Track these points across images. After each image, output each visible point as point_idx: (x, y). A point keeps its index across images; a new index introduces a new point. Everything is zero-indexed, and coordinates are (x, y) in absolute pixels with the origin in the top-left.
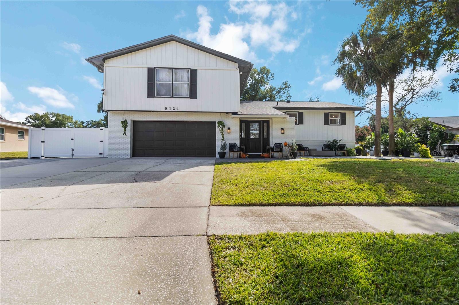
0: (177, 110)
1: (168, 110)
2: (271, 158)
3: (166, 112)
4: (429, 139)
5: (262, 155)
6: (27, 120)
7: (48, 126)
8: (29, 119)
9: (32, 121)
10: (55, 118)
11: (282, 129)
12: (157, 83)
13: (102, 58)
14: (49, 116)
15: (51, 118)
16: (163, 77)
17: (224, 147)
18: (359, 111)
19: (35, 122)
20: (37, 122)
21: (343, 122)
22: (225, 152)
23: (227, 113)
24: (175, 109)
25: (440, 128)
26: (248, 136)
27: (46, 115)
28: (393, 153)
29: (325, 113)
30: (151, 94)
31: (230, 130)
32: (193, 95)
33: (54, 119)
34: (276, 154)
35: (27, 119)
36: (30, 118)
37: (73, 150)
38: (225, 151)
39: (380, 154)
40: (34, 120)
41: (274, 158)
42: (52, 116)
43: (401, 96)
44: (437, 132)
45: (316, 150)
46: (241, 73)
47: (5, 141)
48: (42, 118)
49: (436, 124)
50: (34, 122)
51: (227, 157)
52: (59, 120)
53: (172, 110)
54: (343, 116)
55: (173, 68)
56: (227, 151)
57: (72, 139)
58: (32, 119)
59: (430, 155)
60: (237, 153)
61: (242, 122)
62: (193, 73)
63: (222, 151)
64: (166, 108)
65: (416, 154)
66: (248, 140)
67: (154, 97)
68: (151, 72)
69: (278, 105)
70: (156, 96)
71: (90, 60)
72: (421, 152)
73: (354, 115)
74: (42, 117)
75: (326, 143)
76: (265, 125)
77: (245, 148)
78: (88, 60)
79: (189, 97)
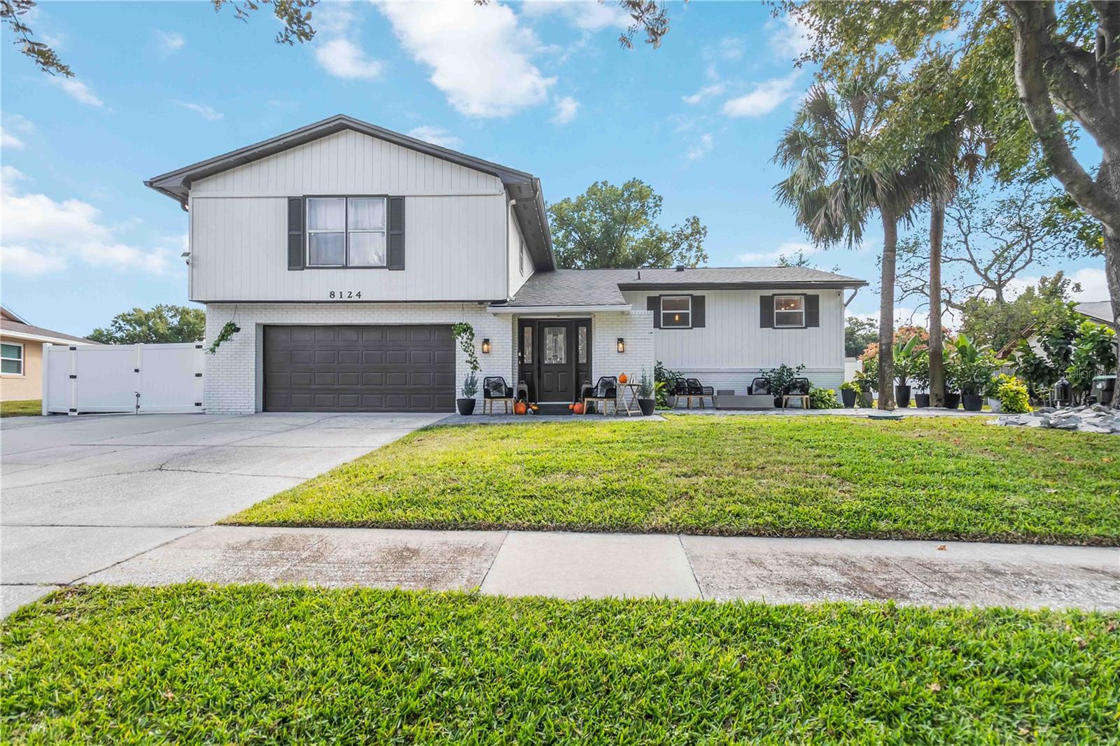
0: (357, 299)
1: (337, 298)
2: (587, 413)
3: (332, 303)
4: (1073, 361)
5: (571, 407)
6: (117, 325)
7: (162, 339)
8: (121, 322)
9: (128, 327)
10: (178, 319)
11: (621, 340)
12: (310, 234)
13: (182, 178)
14: (165, 314)
15: (170, 320)
16: (325, 220)
17: (470, 386)
18: (853, 291)
19: (135, 329)
20: (137, 327)
21: (813, 319)
22: (474, 400)
23: (481, 302)
24: (354, 295)
25: (1102, 332)
26: (539, 359)
27: (158, 313)
28: (939, 400)
29: (762, 298)
30: (297, 260)
31: (488, 344)
32: (395, 259)
33: (175, 322)
34: (601, 405)
35: (116, 322)
36: (123, 320)
37: (138, 396)
38: (472, 397)
39: (890, 403)
40: (131, 325)
41: (598, 413)
42: (171, 314)
43: (1004, 245)
44: (1091, 341)
45: (732, 392)
46: (513, 202)
47: (24, 375)
48: (149, 320)
49: (1093, 319)
50: (131, 329)
51: (477, 412)
52: (188, 324)
53: (345, 298)
54: (812, 303)
55: (347, 197)
56: (479, 396)
57: (137, 371)
58: (128, 322)
59: (1027, 406)
60: (506, 402)
61: (523, 324)
62: (396, 206)
63: (465, 397)
64: (332, 294)
65: (993, 403)
66: (539, 369)
67: (304, 268)
68: (297, 208)
69: (639, 278)
70: (307, 265)
71: (154, 185)
72: (1004, 399)
73: (841, 301)
74: (148, 317)
75: (760, 376)
76: (583, 330)
77: (526, 390)
78: (151, 184)
79: (385, 265)
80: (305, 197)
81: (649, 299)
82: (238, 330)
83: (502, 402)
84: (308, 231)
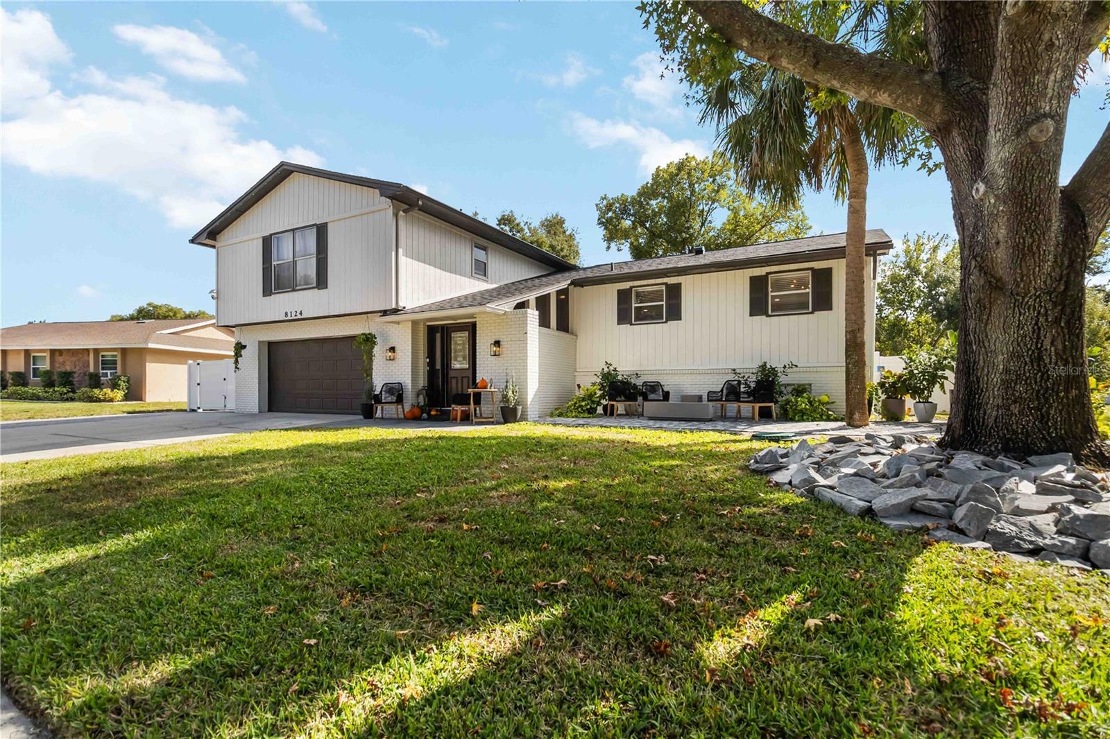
0: (299, 317)
1: (289, 317)
2: (462, 420)
3: (286, 322)
11: (497, 343)
12: (274, 265)
13: (210, 232)
21: (823, 300)
22: (373, 405)
24: (298, 313)
26: (445, 365)
30: (267, 288)
31: (394, 352)
32: (322, 279)
53: (293, 317)
54: (823, 280)
55: (294, 230)
57: (225, 379)
61: (434, 330)
62: (322, 231)
63: (368, 401)
64: (286, 314)
66: (445, 374)
67: (271, 294)
68: (267, 246)
70: (273, 291)
71: (195, 240)
78: (192, 241)
79: (315, 285)
80: (271, 235)
81: (619, 292)
82: (244, 347)
83: (393, 407)
84: (273, 263)
